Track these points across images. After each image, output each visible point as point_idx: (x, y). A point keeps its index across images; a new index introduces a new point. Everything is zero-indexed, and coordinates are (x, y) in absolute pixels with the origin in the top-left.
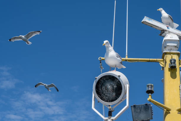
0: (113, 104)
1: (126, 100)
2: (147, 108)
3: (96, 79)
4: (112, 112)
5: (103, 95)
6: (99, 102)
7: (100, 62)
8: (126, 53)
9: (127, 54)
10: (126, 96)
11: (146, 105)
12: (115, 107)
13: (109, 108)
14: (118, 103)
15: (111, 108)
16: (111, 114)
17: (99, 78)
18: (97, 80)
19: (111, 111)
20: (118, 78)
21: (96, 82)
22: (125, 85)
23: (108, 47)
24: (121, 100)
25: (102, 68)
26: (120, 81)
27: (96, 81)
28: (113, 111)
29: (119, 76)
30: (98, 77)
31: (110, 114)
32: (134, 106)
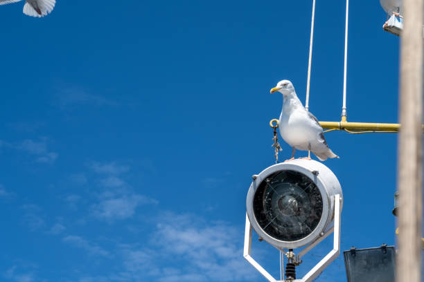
0: (300, 245)
1: (332, 234)
2: (385, 258)
3: (255, 179)
4: (296, 267)
5: (272, 221)
6: (261, 240)
7: (275, 133)
8: (342, 110)
9: (344, 111)
10: (333, 227)
11: (384, 248)
12: (303, 253)
13: (288, 256)
14: (313, 242)
15: (293, 256)
16: (294, 272)
17: (263, 177)
18: (258, 182)
19: (294, 265)
20: (312, 177)
21: (254, 188)
22: (332, 197)
23: (288, 97)
24: (320, 235)
25: (279, 148)
26: (318, 185)
27: (255, 185)
28: (298, 264)
29: (315, 173)
30: (261, 176)
31: (291, 271)
32: (353, 252)
